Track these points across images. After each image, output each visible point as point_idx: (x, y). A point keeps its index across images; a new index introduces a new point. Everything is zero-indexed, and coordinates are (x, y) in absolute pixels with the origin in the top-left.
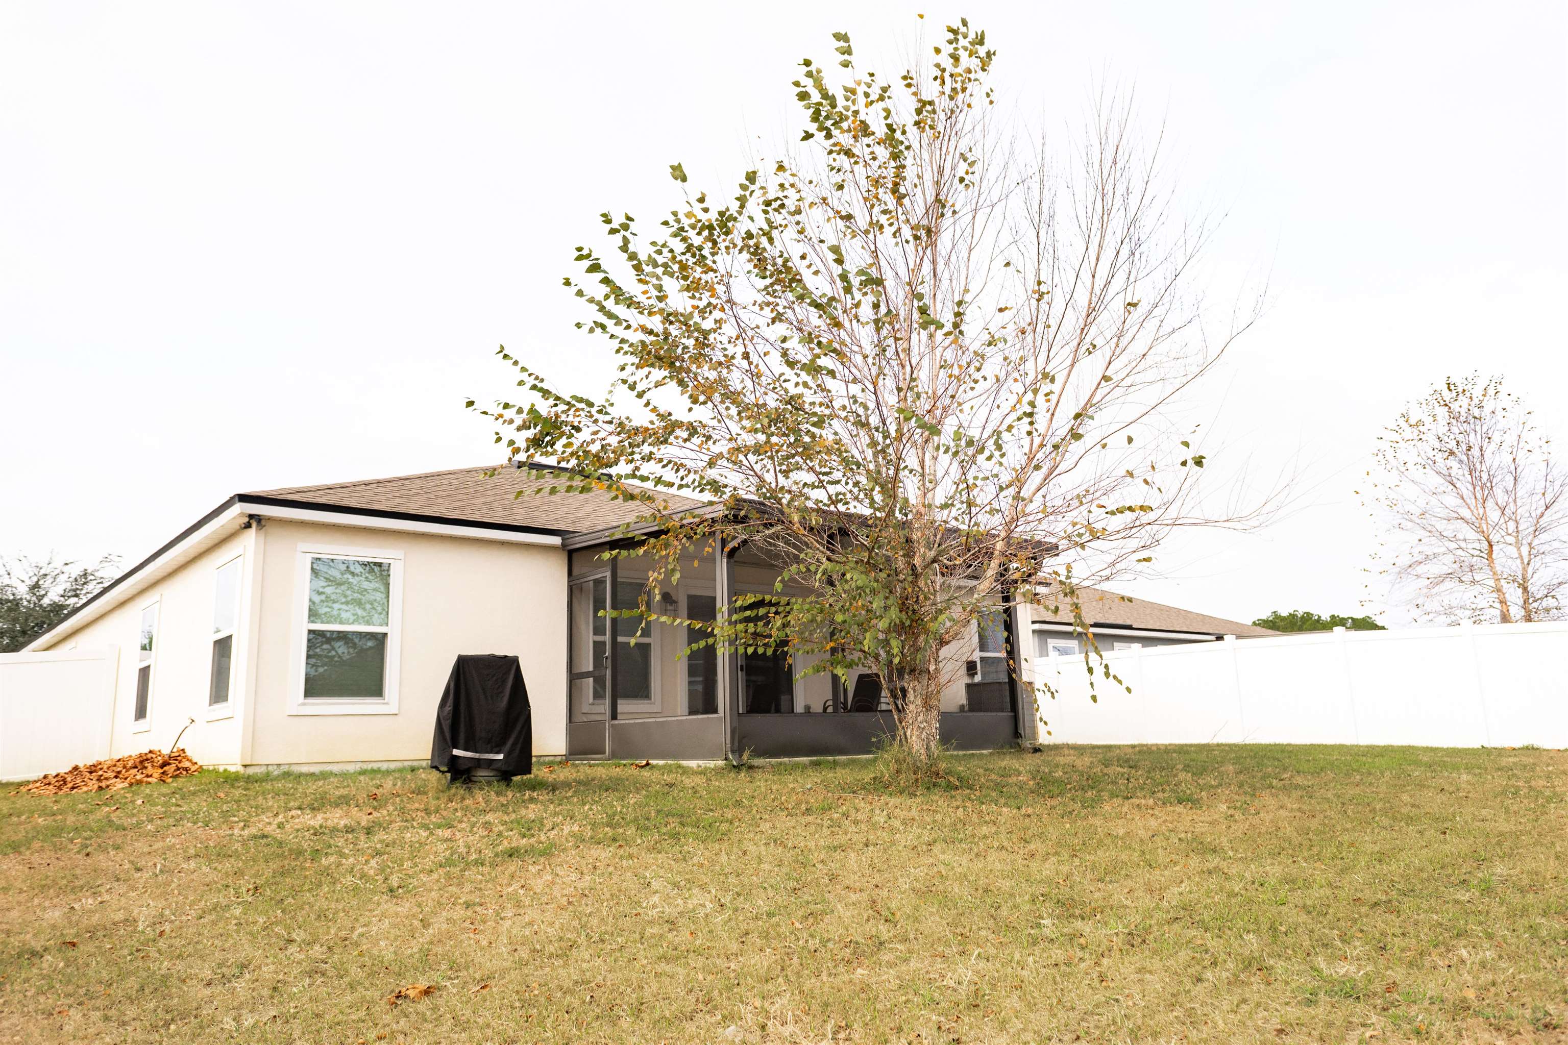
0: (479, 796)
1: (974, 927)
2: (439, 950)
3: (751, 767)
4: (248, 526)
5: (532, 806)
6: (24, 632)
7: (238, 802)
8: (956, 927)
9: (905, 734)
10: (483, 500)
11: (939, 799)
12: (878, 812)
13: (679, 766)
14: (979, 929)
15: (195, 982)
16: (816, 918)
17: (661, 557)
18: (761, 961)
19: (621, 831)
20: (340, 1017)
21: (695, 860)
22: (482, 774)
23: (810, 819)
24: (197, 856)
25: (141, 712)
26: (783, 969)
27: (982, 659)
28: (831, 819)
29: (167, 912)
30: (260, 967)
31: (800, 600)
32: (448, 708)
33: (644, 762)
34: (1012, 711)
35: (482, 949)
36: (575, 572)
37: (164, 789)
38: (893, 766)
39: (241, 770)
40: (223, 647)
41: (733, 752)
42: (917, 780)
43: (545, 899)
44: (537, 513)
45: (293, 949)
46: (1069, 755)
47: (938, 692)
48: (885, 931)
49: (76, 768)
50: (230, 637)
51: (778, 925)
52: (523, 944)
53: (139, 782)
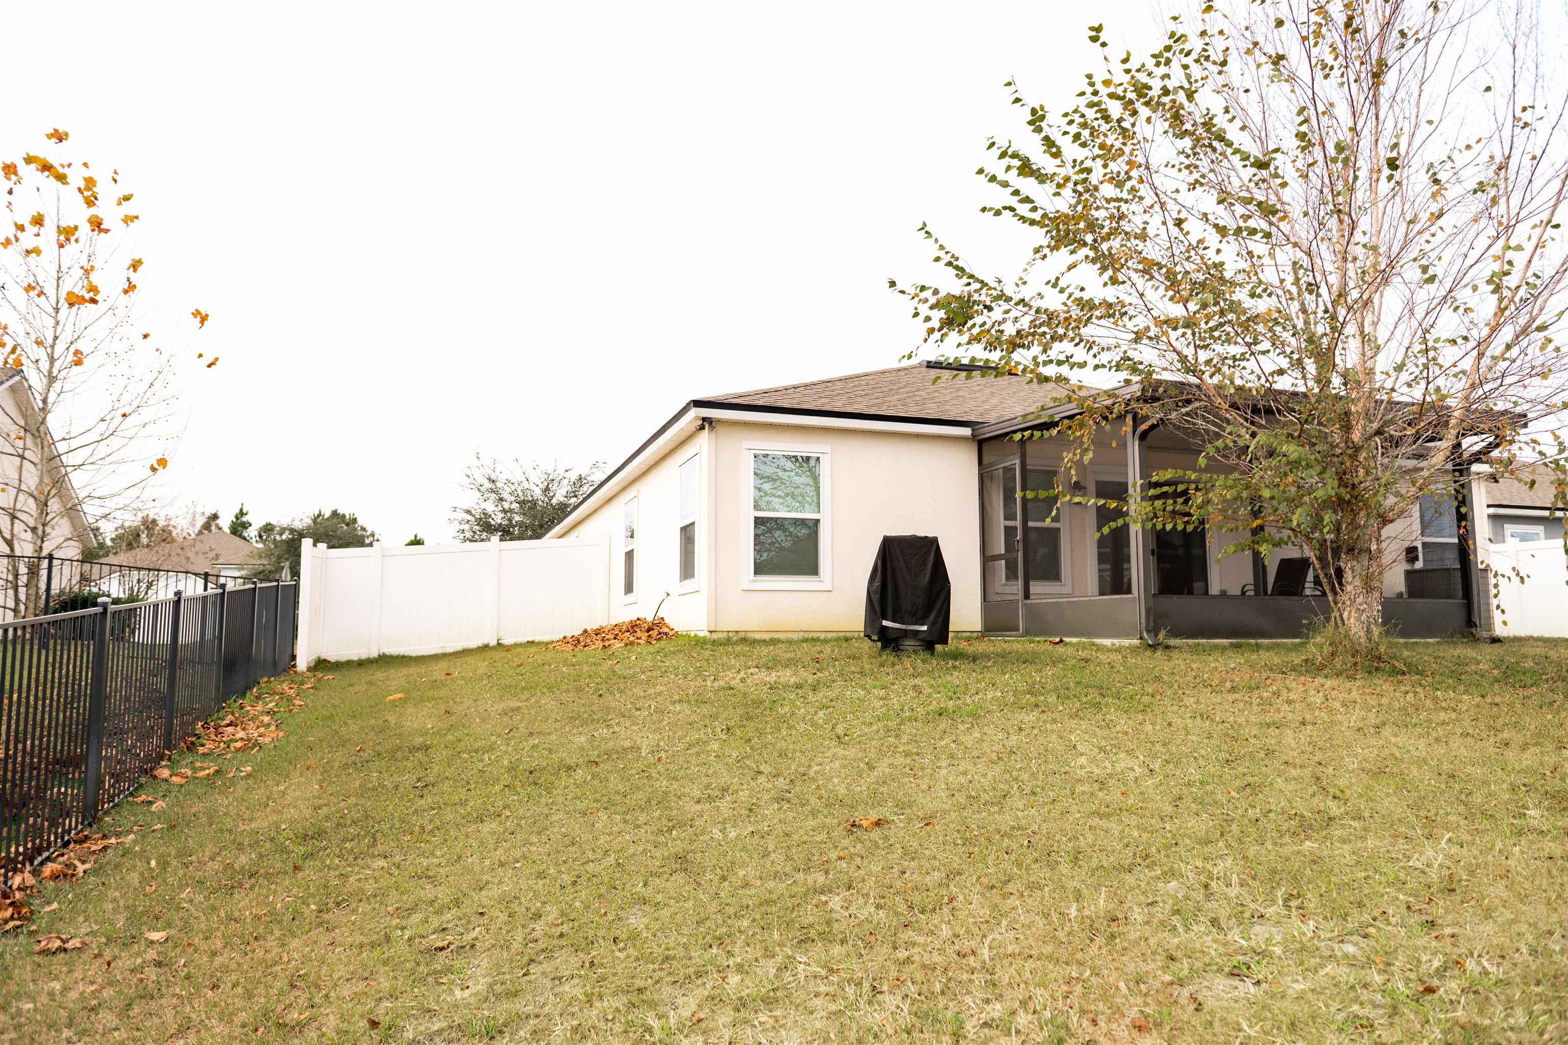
0: (907, 662)
1: (1441, 812)
2: (884, 789)
3: (1167, 647)
4: (702, 428)
5: (956, 673)
6: (541, 526)
7: (707, 660)
8: (1418, 810)
9: (1341, 616)
10: (897, 397)
11: (1383, 684)
12: (1312, 692)
13: (1093, 644)
14: (1447, 814)
15: (687, 799)
16: (1254, 789)
17: (1076, 438)
18: (1198, 825)
19: (1042, 698)
20: (806, 838)
21: (1118, 728)
22: (908, 643)
23: (1237, 696)
24: (680, 701)
25: (629, 589)
26: (1222, 834)
27: (1425, 545)
28: (1261, 698)
29: (662, 744)
30: (737, 791)
31: (1222, 477)
32: (877, 583)
33: (1058, 640)
34: (1464, 598)
35: (923, 791)
36: (986, 460)
37: (651, 649)
38: (1327, 650)
39: (707, 634)
40: (687, 533)
41: (1148, 631)
42: (1355, 664)
43: (975, 753)
44: (947, 407)
45: (762, 779)
46: (1538, 646)
47: (1381, 573)
48: (1335, 809)
49: (585, 631)
50: (693, 524)
51: (1213, 793)
52: (959, 791)
53: (632, 643)
